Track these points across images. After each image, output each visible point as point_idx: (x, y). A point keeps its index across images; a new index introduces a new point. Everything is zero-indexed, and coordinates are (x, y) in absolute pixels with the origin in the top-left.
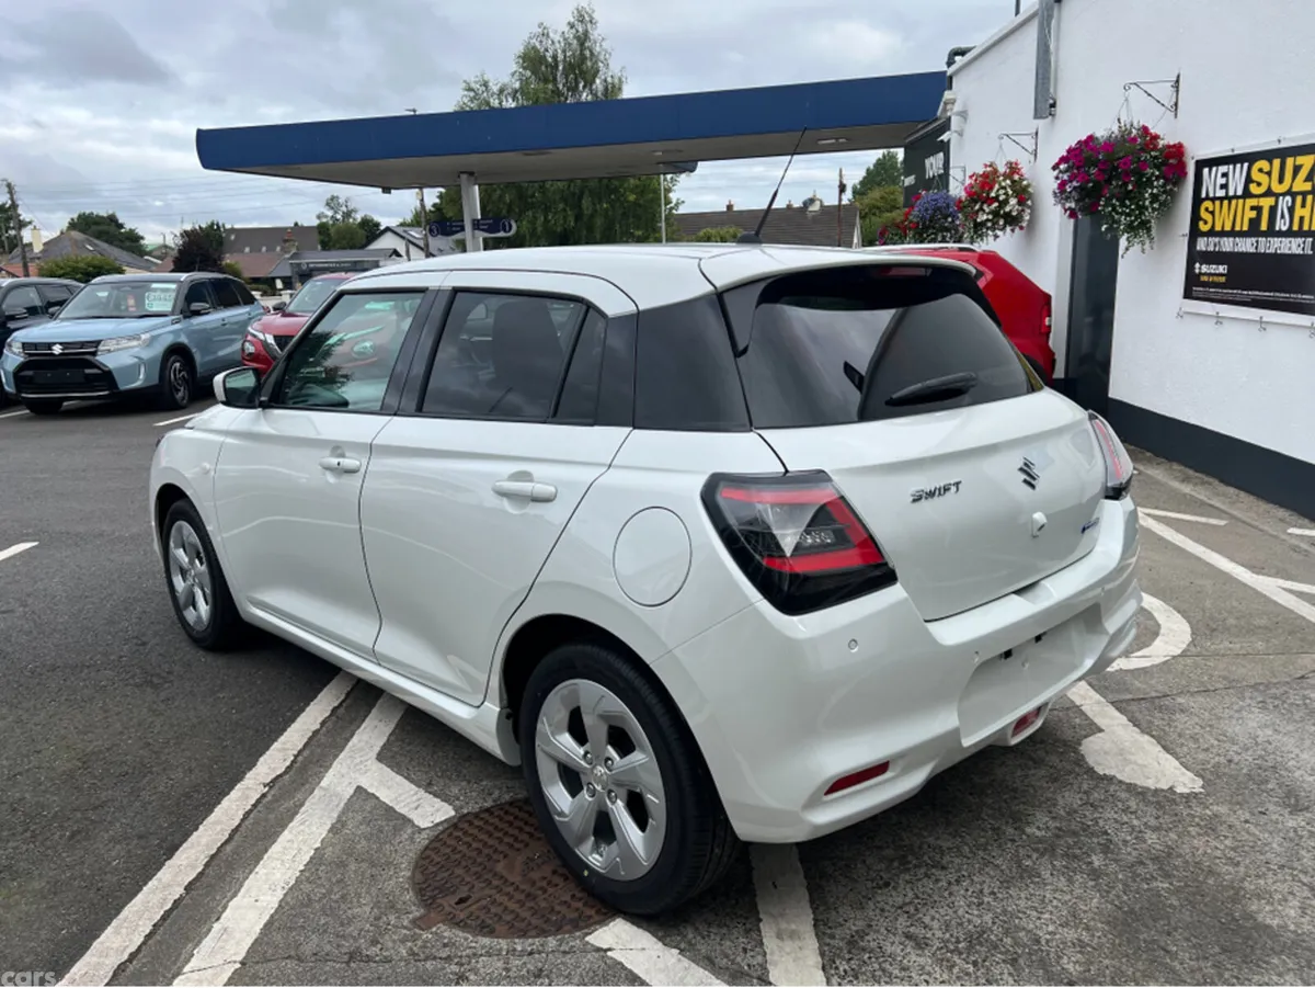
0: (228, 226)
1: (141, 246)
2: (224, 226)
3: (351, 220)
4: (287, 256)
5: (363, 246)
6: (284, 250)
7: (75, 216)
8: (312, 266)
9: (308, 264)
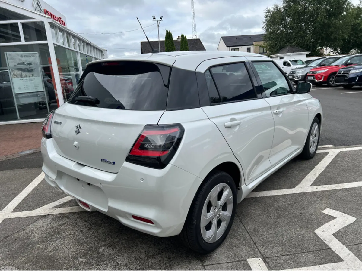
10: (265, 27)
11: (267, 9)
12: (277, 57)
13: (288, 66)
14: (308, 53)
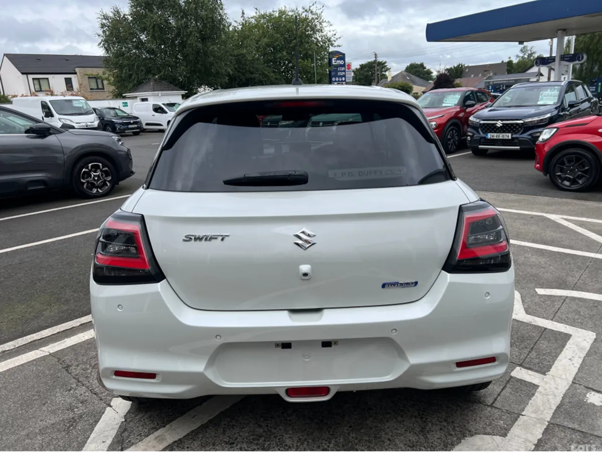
0: (466, 65)
1: (431, 76)
2: (464, 65)
3: (532, 58)
4: (485, 78)
5: (524, 71)
6: (483, 75)
7: (409, 65)
8: (495, 82)
9: (493, 82)
10: (103, 43)
11: (102, 13)
12: (136, 97)
13: (162, 113)
14: (183, 92)
